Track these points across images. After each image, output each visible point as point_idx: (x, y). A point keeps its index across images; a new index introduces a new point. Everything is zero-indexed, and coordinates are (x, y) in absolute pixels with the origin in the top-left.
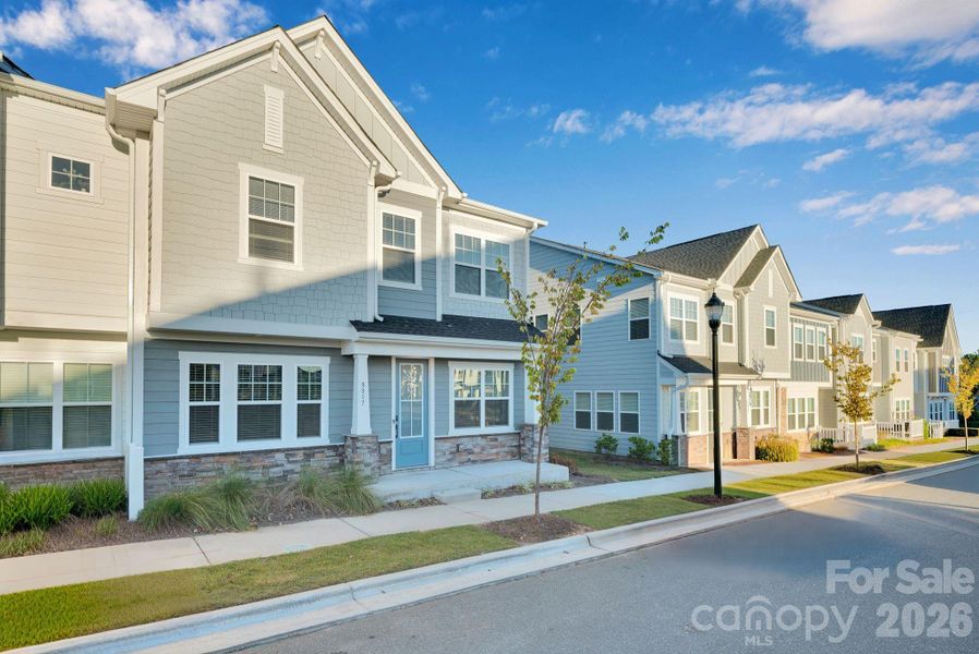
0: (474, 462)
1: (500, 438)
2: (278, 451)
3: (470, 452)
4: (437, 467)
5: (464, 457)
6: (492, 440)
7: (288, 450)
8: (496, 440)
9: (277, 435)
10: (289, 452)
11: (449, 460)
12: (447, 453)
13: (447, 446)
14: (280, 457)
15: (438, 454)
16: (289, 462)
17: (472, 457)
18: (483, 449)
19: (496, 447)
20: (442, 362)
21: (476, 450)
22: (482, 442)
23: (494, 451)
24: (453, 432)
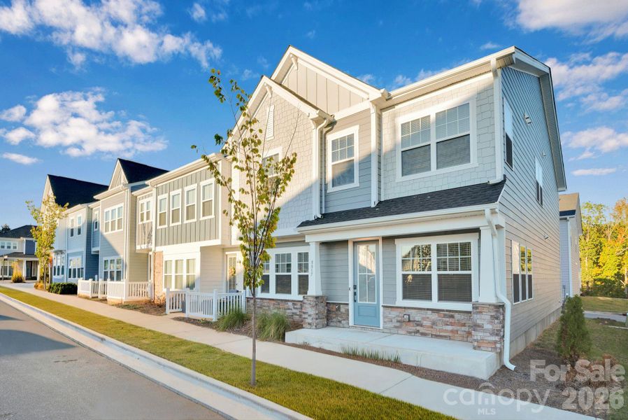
0: (423, 334)
1: (457, 316)
2: (288, 301)
3: (419, 324)
4: (385, 331)
5: (412, 328)
6: (445, 316)
7: (295, 301)
8: (452, 317)
9: (289, 292)
10: (294, 302)
11: (396, 327)
12: (394, 320)
13: (394, 314)
14: (290, 304)
15: (386, 320)
16: (294, 308)
17: (421, 330)
18: (434, 323)
19: (452, 324)
20: (389, 240)
21: (425, 323)
22: (435, 316)
23: (450, 328)
24: (400, 302)
